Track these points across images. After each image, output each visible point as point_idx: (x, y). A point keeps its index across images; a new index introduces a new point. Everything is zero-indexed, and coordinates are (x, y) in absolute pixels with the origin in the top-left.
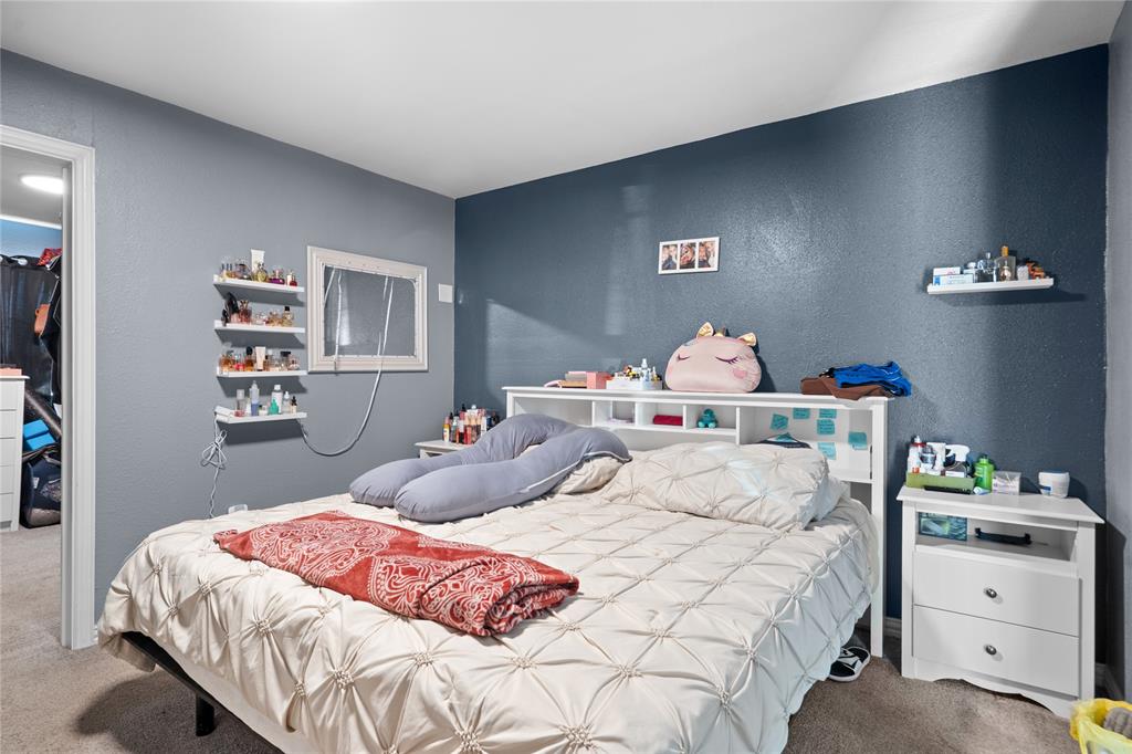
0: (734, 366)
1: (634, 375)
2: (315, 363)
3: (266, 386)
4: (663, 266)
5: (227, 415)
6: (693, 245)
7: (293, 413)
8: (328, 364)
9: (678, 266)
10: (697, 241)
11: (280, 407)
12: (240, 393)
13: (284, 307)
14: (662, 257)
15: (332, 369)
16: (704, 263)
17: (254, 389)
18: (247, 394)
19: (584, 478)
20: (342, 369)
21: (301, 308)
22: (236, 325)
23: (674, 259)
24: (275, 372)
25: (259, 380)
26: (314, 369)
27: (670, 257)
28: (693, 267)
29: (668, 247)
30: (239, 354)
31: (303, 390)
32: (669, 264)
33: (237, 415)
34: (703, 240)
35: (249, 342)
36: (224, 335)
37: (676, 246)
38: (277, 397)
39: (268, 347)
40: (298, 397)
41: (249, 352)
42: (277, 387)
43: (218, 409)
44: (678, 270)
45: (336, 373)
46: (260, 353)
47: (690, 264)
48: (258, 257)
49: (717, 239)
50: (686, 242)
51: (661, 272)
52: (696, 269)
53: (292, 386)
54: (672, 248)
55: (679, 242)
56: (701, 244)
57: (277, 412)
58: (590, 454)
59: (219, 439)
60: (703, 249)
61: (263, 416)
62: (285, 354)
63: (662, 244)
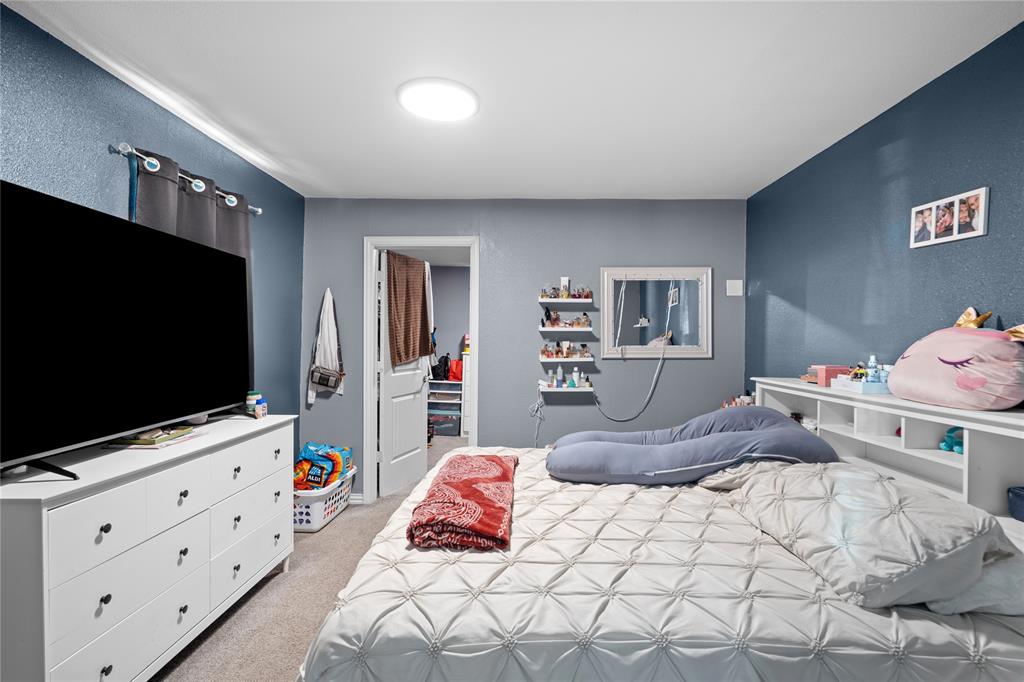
0: (962, 371)
1: (856, 374)
2: (606, 351)
3: (568, 368)
4: (916, 237)
5: (544, 386)
6: (952, 204)
7: (587, 388)
8: (616, 353)
9: (933, 235)
10: (956, 199)
11: (578, 383)
12: (550, 372)
13: (582, 314)
14: (915, 226)
15: (620, 356)
16: (966, 227)
17: (560, 370)
18: (555, 372)
19: (732, 476)
20: (627, 356)
21: (596, 313)
22: (549, 328)
23: (928, 227)
24: (576, 358)
25: (563, 365)
26: (605, 357)
27: (925, 225)
28: (952, 234)
29: (921, 212)
30: (552, 346)
31: (597, 371)
32: (923, 234)
33: (549, 386)
34: (964, 196)
35: (558, 338)
36: (545, 335)
37: (930, 209)
38: (575, 376)
39: (571, 341)
40: (591, 376)
41: (558, 345)
42: (576, 369)
43: (540, 382)
44: (933, 241)
45: (625, 359)
46: (565, 345)
47: (948, 230)
48: (564, 281)
49: (982, 192)
50: (943, 202)
51: (913, 245)
52: (956, 236)
53: (588, 369)
54: (927, 213)
55: (933, 205)
56: (962, 202)
57: (574, 386)
58: (754, 455)
59: (541, 400)
60: (964, 208)
61: (565, 388)
62: (584, 346)
63: (914, 210)
